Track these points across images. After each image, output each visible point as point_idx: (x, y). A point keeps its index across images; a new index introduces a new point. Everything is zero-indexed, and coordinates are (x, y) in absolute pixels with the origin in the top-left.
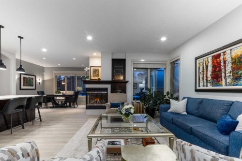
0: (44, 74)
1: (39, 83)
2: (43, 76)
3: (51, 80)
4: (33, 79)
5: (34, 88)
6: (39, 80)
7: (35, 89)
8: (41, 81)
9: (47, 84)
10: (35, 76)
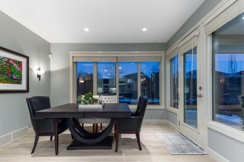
0: (49, 59)
1: (39, 76)
2: (47, 61)
3: (65, 71)
4: (20, 64)
5: (23, 87)
6: (37, 68)
7: (27, 91)
8: (42, 73)
9: (56, 81)
10: (28, 58)
